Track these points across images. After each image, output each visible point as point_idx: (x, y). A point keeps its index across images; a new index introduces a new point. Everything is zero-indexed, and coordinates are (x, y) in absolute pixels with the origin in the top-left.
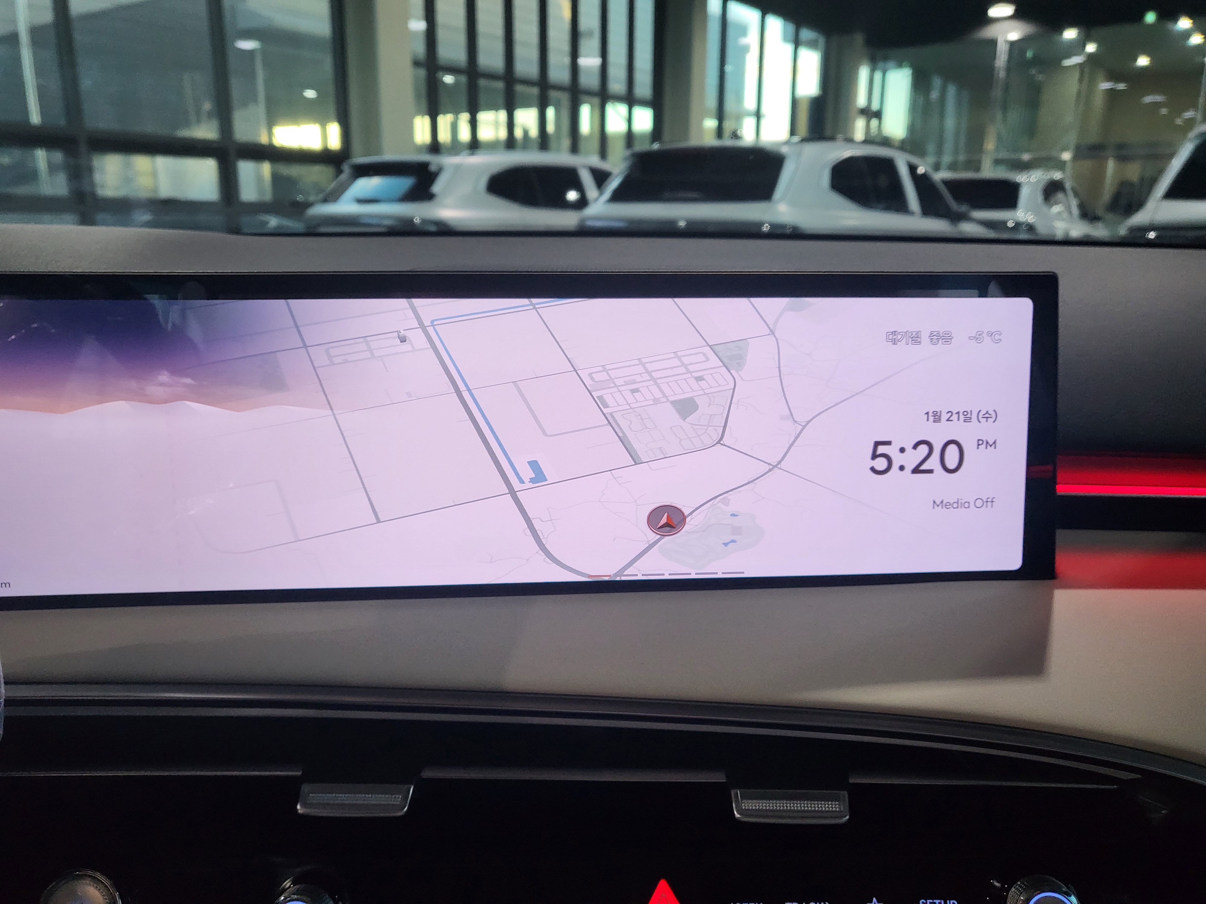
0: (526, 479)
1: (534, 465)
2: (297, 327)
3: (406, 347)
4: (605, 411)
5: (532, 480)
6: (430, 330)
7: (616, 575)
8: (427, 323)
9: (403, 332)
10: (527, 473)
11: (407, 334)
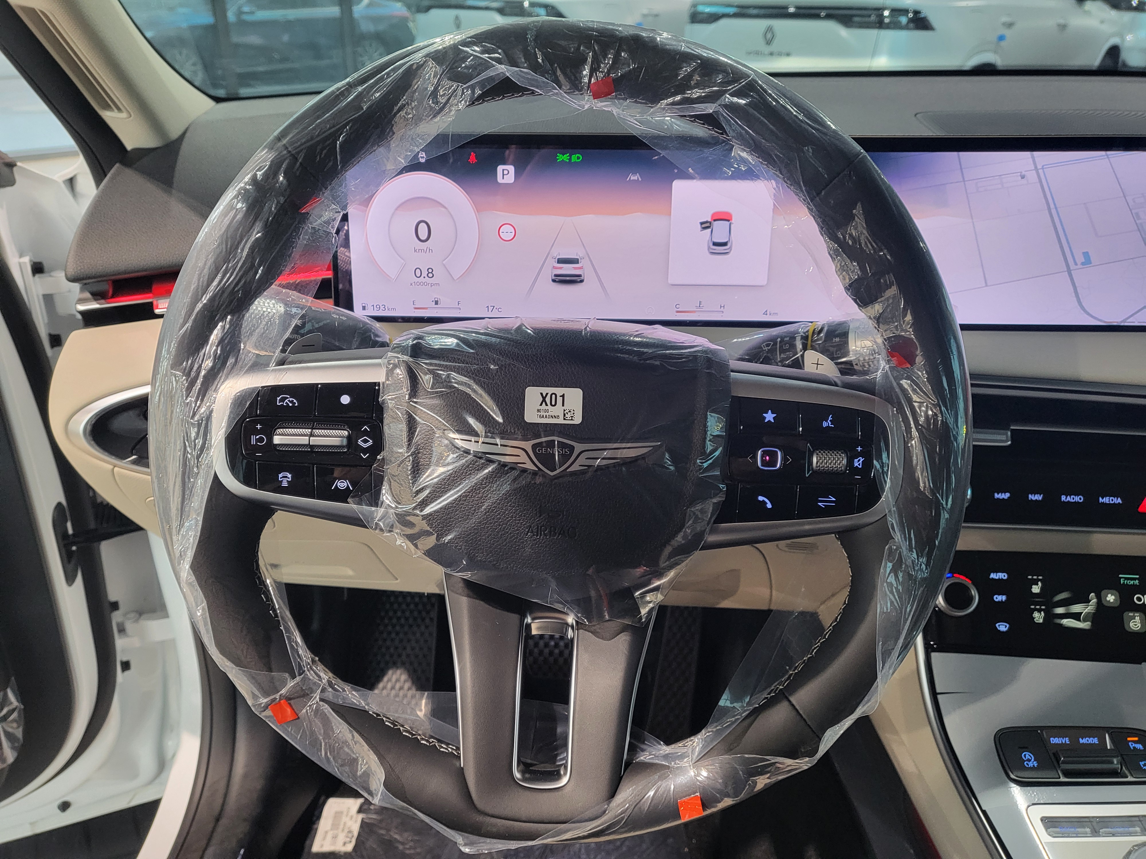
0: (1079, 263)
1: (1086, 255)
2: (961, 169)
3: (1024, 181)
4: (1137, 222)
5: (1083, 264)
6: (1041, 171)
7: (1122, 322)
8: (1039, 167)
9: (1023, 173)
10: (1080, 259)
11: (1026, 173)
